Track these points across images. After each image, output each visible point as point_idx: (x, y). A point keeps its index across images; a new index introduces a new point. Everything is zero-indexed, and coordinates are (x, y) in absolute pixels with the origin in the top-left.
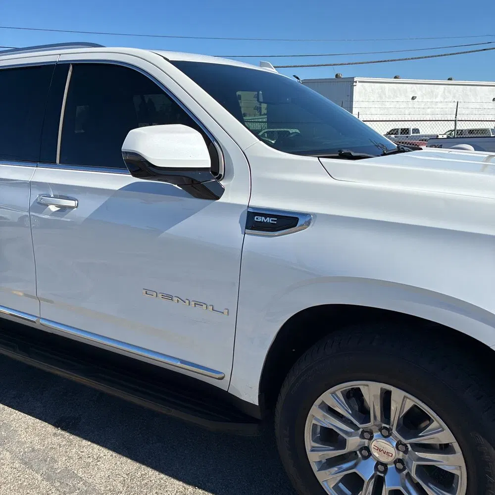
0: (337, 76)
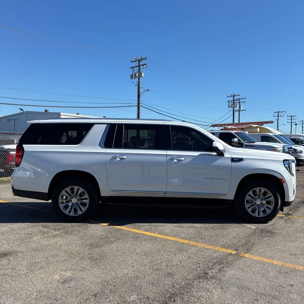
0: (46, 111)
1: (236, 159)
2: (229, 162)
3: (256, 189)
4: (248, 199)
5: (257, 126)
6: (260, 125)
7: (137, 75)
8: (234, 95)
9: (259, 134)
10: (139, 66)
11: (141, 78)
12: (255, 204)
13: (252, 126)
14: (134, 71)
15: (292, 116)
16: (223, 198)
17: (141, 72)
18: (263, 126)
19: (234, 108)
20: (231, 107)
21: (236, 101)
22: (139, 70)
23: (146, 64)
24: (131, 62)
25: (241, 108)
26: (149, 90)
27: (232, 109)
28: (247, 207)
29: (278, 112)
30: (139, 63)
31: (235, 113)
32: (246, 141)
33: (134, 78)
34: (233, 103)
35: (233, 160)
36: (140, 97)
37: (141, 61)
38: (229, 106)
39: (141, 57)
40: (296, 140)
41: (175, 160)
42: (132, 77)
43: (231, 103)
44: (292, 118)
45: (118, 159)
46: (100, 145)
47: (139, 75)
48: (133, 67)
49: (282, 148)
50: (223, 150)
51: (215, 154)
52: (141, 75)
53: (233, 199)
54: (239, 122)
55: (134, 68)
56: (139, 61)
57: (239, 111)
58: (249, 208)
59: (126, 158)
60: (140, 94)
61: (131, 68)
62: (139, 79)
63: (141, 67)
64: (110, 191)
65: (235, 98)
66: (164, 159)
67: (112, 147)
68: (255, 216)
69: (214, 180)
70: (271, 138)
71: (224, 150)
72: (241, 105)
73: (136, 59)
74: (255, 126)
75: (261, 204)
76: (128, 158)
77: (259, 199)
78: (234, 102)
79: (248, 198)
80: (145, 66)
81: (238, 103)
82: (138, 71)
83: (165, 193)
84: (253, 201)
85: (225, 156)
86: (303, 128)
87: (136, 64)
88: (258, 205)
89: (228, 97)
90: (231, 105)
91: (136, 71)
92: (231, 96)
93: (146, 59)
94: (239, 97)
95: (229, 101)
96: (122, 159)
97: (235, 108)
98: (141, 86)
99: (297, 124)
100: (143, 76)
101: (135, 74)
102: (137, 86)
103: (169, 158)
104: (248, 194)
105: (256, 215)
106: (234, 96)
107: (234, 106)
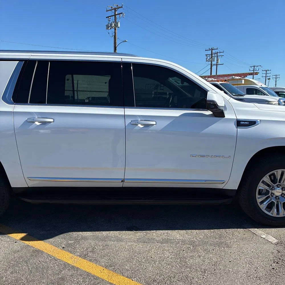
1: (245, 121)
2: (233, 127)
3: (275, 173)
4: (262, 188)
5: (240, 78)
6: (242, 77)
7: (113, 25)
8: (212, 48)
9: (244, 86)
10: (115, 15)
11: (117, 28)
12: (272, 196)
13: (235, 78)
14: (110, 21)
15: (266, 71)
16: (221, 186)
17: (117, 22)
18: (246, 78)
19: (211, 62)
20: (209, 60)
21: (214, 55)
22: (115, 19)
23: (122, 13)
24: (107, 11)
25: (219, 62)
26: (125, 41)
27: (210, 63)
28: (259, 201)
29: (254, 67)
30: (115, 12)
31: (212, 67)
32: (234, 94)
33: (110, 29)
34: (211, 57)
35: (239, 123)
36: (117, 48)
37: (117, 9)
38: (207, 60)
39: (117, 6)
40: (280, 93)
41: (140, 125)
42: (108, 27)
43: (209, 57)
44: (267, 73)
45: (37, 123)
46: (4, 99)
47: (115, 25)
48: (108, 17)
49: (278, 102)
50: (223, 107)
51: (209, 113)
52: (118, 25)
53: (237, 189)
54: (216, 74)
55: (110, 18)
56: (115, 10)
57: (217, 65)
58: (262, 202)
59: (51, 122)
60: (116, 46)
61: (107, 17)
62: (115, 30)
63: (116, 16)
64: (27, 179)
65: (214, 51)
66: (120, 123)
67: (27, 102)
68: (271, 215)
69: (205, 158)
70: (257, 90)
71: (225, 107)
72: (218, 59)
73: (112, 7)
74: (237, 78)
75: (281, 195)
76: (55, 121)
77: (279, 187)
78: (212, 55)
79: (261, 186)
80: (121, 15)
81: (216, 57)
82: (114, 21)
83: (123, 181)
84: (269, 191)
85: (227, 116)
86: (276, 82)
87: (112, 13)
88: (277, 198)
89: (206, 51)
90: (209, 59)
91: (111, 21)
92: (210, 50)
93: (122, 7)
94: (217, 51)
95: (207, 55)
96: (44, 123)
97: (213, 62)
98: (117, 37)
99: (270, 79)
100: (119, 26)
101: (111, 24)
102: (113, 37)
103: (128, 121)
104: (261, 181)
105: (273, 213)
106: (212, 50)
107: (212, 60)
